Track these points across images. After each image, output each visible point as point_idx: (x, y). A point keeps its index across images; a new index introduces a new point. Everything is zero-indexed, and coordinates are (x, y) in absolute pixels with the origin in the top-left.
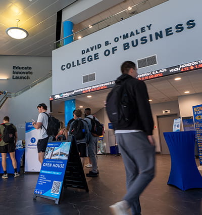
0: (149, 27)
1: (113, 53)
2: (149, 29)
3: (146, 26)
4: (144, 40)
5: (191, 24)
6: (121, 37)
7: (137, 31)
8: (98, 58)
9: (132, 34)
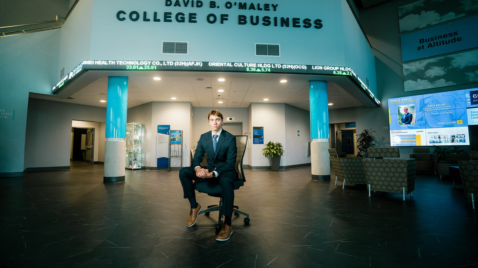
0: (275, 7)
1: (222, 23)
2: (275, 10)
3: (270, 4)
4: (267, 21)
5: (319, 24)
6: (235, 4)
7: (259, 5)
8: (195, 22)
9: (252, 7)
